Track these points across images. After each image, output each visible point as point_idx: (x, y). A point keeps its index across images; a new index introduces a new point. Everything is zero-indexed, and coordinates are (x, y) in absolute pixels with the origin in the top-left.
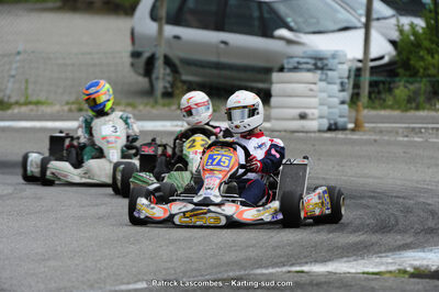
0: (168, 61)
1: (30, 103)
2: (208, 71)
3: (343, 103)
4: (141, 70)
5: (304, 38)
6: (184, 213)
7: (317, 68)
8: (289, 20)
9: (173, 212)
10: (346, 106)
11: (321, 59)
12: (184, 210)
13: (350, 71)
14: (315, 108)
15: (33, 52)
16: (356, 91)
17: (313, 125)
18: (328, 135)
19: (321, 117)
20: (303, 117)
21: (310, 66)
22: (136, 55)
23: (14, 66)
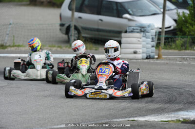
0: (76, 28)
1: (15, 46)
2: (93, 32)
3: (153, 47)
4: (64, 32)
5: (136, 18)
6: (91, 93)
7: (141, 31)
8: (129, 10)
9: (86, 93)
10: (154, 48)
11: (143, 27)
12: (91, 92)
13: (156, 33)
14: (140, 49)
15: (17, 24)
16: (159, 41)
17: (139, 56)
18: (146, 61)
19: (143, 53)
20: (135, 53)
21: (138, 31)
22: (62, 25)
23: (9, 29)
